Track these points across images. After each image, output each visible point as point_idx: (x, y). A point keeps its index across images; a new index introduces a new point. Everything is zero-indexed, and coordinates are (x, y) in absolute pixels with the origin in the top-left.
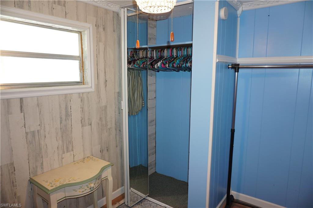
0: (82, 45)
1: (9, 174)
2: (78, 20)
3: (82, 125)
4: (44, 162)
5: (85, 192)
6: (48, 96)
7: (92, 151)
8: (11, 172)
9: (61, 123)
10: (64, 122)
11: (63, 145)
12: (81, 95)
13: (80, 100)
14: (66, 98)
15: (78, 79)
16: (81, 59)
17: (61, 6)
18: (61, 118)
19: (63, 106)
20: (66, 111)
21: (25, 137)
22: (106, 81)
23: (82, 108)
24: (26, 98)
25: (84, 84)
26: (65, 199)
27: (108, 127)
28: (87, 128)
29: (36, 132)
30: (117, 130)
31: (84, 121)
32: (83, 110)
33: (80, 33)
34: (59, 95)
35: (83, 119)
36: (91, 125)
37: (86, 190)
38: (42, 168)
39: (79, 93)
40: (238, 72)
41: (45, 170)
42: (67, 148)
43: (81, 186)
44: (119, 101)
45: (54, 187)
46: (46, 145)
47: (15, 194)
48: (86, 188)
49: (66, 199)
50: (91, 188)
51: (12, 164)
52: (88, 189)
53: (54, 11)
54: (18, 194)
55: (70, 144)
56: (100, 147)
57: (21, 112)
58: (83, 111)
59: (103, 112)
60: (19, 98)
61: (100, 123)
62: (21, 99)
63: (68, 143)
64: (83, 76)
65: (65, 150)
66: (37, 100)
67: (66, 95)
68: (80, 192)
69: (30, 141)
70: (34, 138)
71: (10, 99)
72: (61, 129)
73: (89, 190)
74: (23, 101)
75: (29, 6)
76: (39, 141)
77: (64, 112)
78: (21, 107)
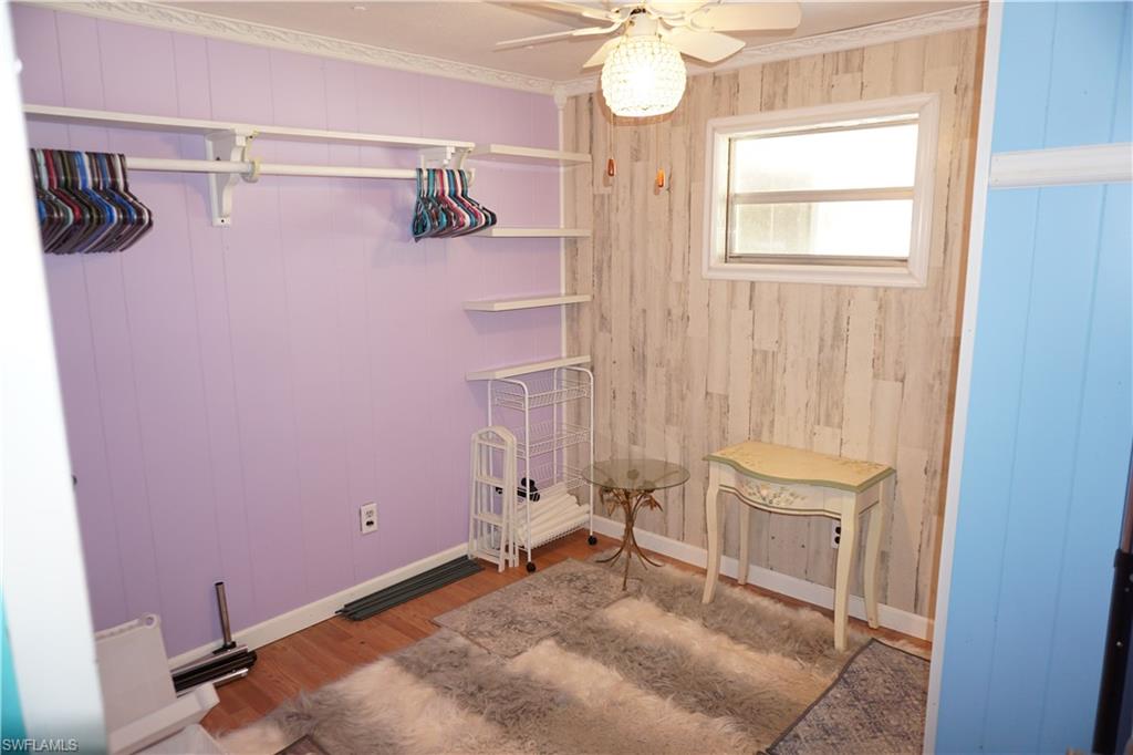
1: (721, 413)
3: (874, 373)
4: (775, 422)
7: (896, 455)
8: (723, 411)
9: (820, 351)
10: (827, 349)
11: (819, 404)
13: (875, 305)
14: (838, 293)
17: (853, 72)
19: (830, 316)
20: (835, 327)
23: (880, 328)
24: (759, 282)
28: (889, 388)
29: (771, 354)
31: (883, 366)
32: (881, 334)
35: (878, 358)
36: (902, 381)
37: (754, 494)
39: (876, 288)
42: (828, 416)
46: (785, 389)
48: (756, 491)
51: (726, 398)
53: (833, 91)
55: (837, 408)
56: (926, 458)
57: (750, 309)
58: (880, 336)
60: (748, 281)
62: (753, 283)
63: (831, 404)
65: (823, 418)
66: (779, 290)
67: (840, 287)
68: (746, 491)
69: (757, 369)
70: (766, 365)
71: (736, 281)
72: (819, 364)
74: (755, 287)
75: (785, 100)
76: (773, 372)
77: (830, 328)
78: (751, 299)
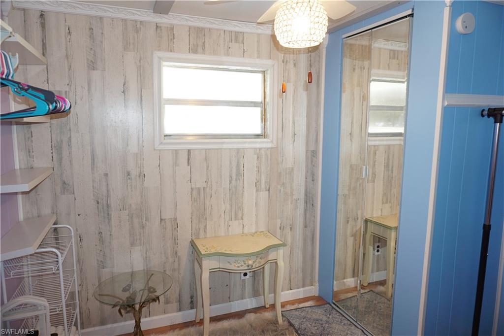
0: (265, 88)
1: (172, 229)
2: (259, 57)
3: (256, 189)
4: (207, 226)
5: (241, 268)
6: (217, 149)
8: (174, 228)
9: (230, 183)
10: (234, 182)
11: (231, 209)
12: (258, 151)
13: (256, 157)
14: (238, 152)
15: (258, 131)
16: (263, 105)
17: (239, 43)
18: (231, 177)
19: (234, 164)
20: (237, 170)
21: (190, 194)
22: (295, 134)
23: (258, 167)
24: (194, 150)
25: (264, 138)
26: (218, 270)
27: (294, 197)
28: (263, 194)
29: (202, 189)
30: (308, 203)
31: (260, 184)
33: (264, 72)
34: (230, 149)
36: (269, 191)
37: (242, 266)
38: (205, 232)
39: (255, 149)
40: (501, 122)
41: (208, 235)
42: (236, 215)
43: (237, 258)
44: (313, 163)
45: (208, 252)
46: (212, 206)
47: (176, 253)
48: (242, 263)
49: (220, 271)
50: (248, 266)
51: (176, 219)
52: (245, 265)
53: (230, 50)
54: (179, 254)
55: (240, 210)
57: (188, 165)
58: (258, 171)
59: (288, 176)
60: (186, 150)
61: (282, 190)
62: (189, 151)
63: (237, 208)
64: (265, 127)
65: (233, 217)
66: (206, 154)
67: (238, 149)
68: (235, 266)
69: (194, 199)
70: (200, 196)
71: (178, 150)
72: (230, 190)
73: (246, 268)
74: (190, 153)
75: (203, 50)
76: (204, 199)
77: (234, 171)
78: (189, 159)
